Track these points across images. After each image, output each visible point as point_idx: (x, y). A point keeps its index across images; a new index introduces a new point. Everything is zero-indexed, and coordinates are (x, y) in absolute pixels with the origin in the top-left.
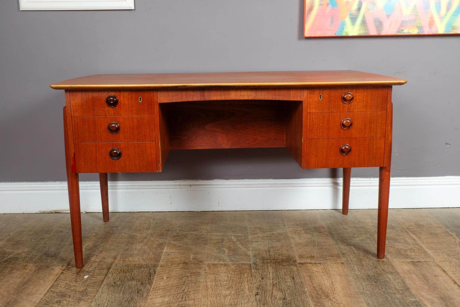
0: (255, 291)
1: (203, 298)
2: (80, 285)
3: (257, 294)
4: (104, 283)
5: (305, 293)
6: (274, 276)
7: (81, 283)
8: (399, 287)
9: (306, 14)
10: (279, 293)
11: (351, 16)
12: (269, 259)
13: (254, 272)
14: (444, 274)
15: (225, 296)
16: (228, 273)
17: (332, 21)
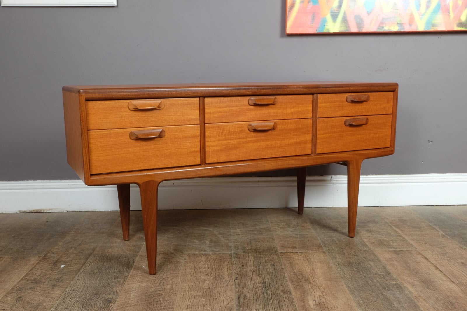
0: (234, 277)
1: (182, 283)
2: (55, 273)
3: (236, 279)
4: (81, 271)
5: (285, 277)
6: (255, 263)
7: (57, 271)
8: (381, 272)
9: (287, 11)
10: (259, 278)
11: (331, 13)
12: (250, 249)
13: (235, 260)
14: (425, 261)
15: (204, 281)
16: (208, 261)
17: (313, 18)
